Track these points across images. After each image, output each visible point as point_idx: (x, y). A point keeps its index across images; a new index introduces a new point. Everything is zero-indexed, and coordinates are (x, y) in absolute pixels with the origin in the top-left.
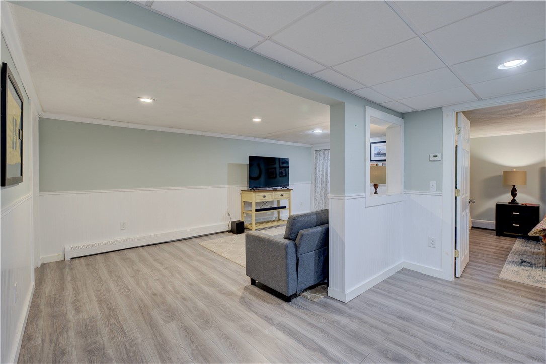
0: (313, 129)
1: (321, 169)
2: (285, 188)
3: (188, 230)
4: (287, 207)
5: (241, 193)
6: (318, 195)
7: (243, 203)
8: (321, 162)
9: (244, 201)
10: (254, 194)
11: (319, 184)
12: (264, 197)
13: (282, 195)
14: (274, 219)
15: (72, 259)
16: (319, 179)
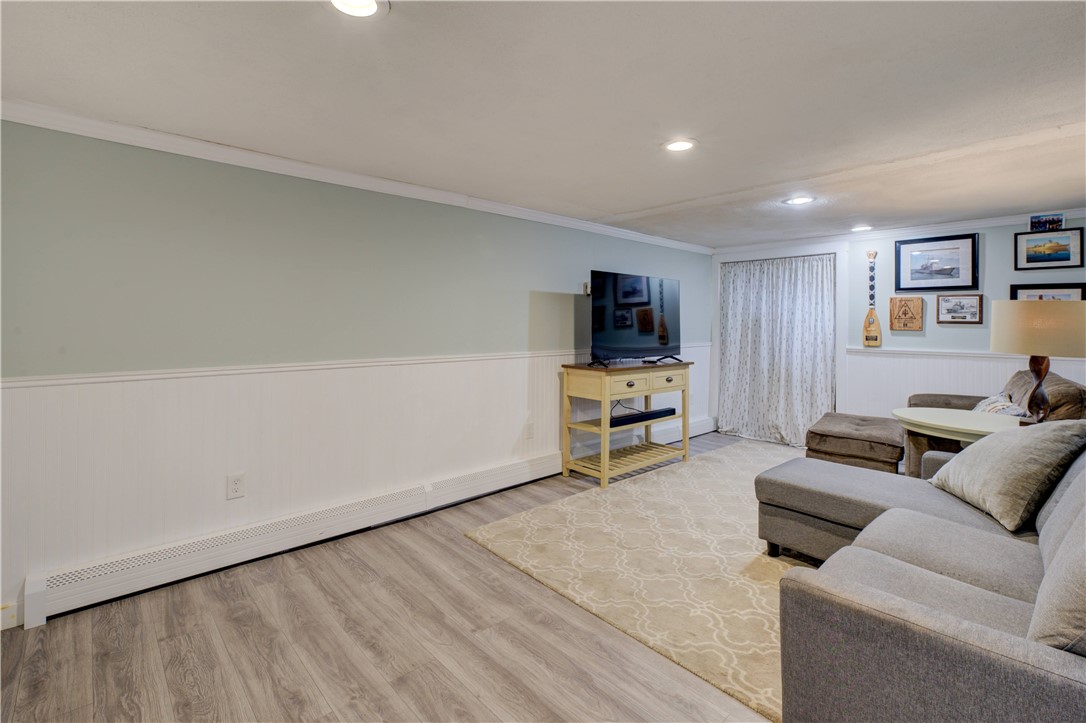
0: (784, 195)
1: (739, 310)
2: (669, 360)
3: (428, 489)
4: (679, 411)
5: (561, 375)
6: (732, 377)
7: (566, 401)
8: (740, 292)
9: (570, 397)
10: (608, 378)
11: (733, 350)
12: (630, 385)
13: (669, 380)
14: (635, 442)
15: (49, 619)
16: (735, 336)
